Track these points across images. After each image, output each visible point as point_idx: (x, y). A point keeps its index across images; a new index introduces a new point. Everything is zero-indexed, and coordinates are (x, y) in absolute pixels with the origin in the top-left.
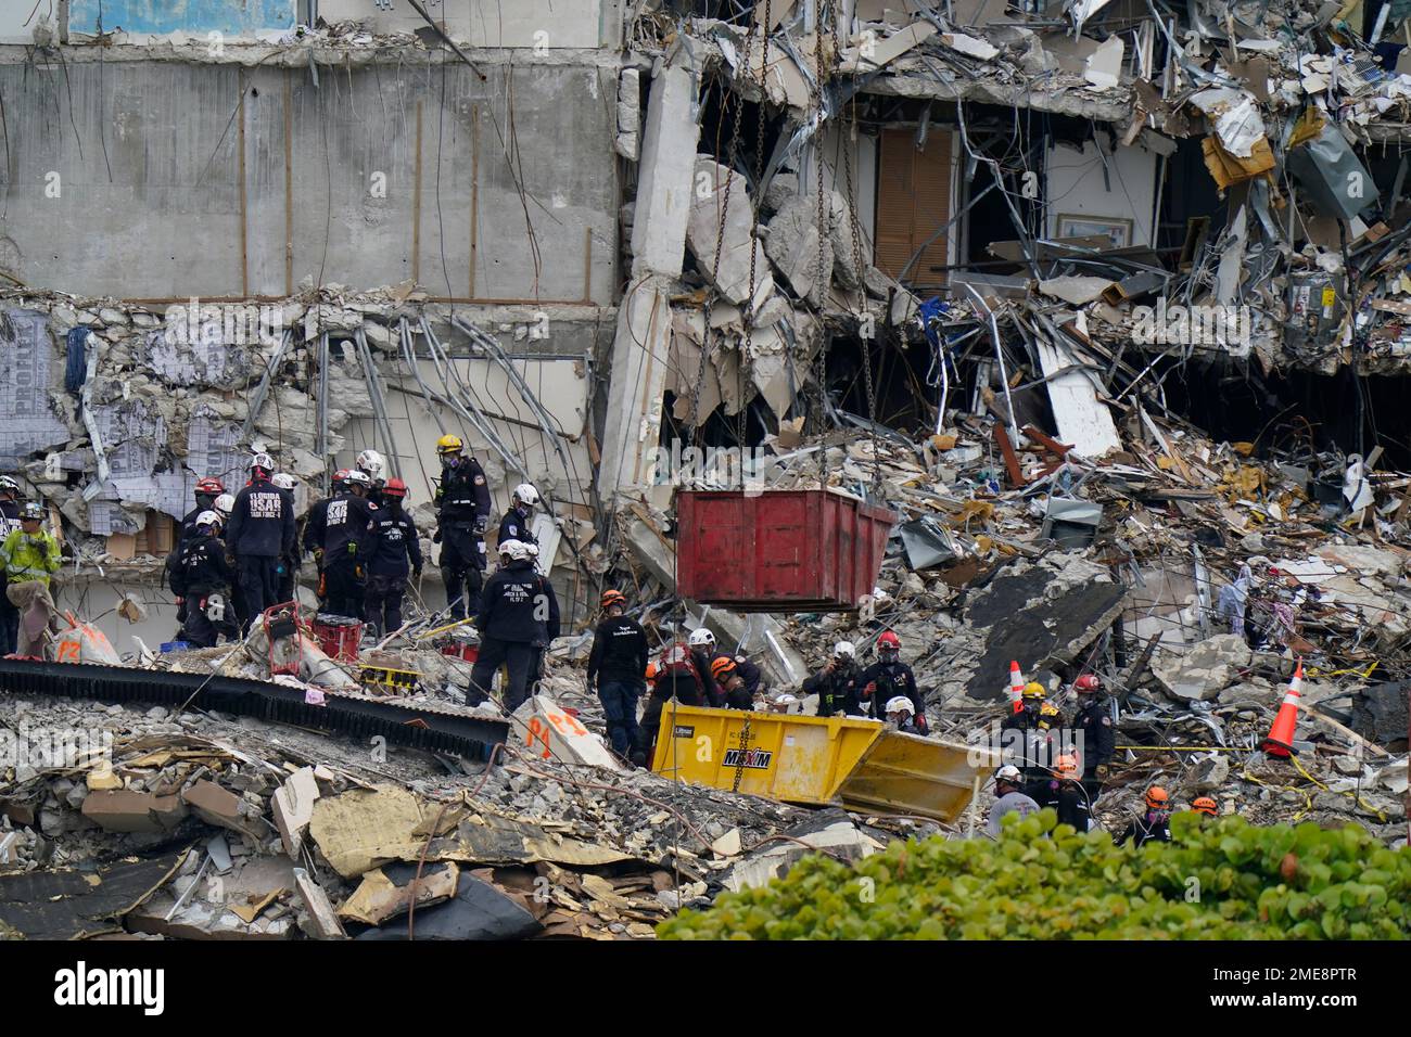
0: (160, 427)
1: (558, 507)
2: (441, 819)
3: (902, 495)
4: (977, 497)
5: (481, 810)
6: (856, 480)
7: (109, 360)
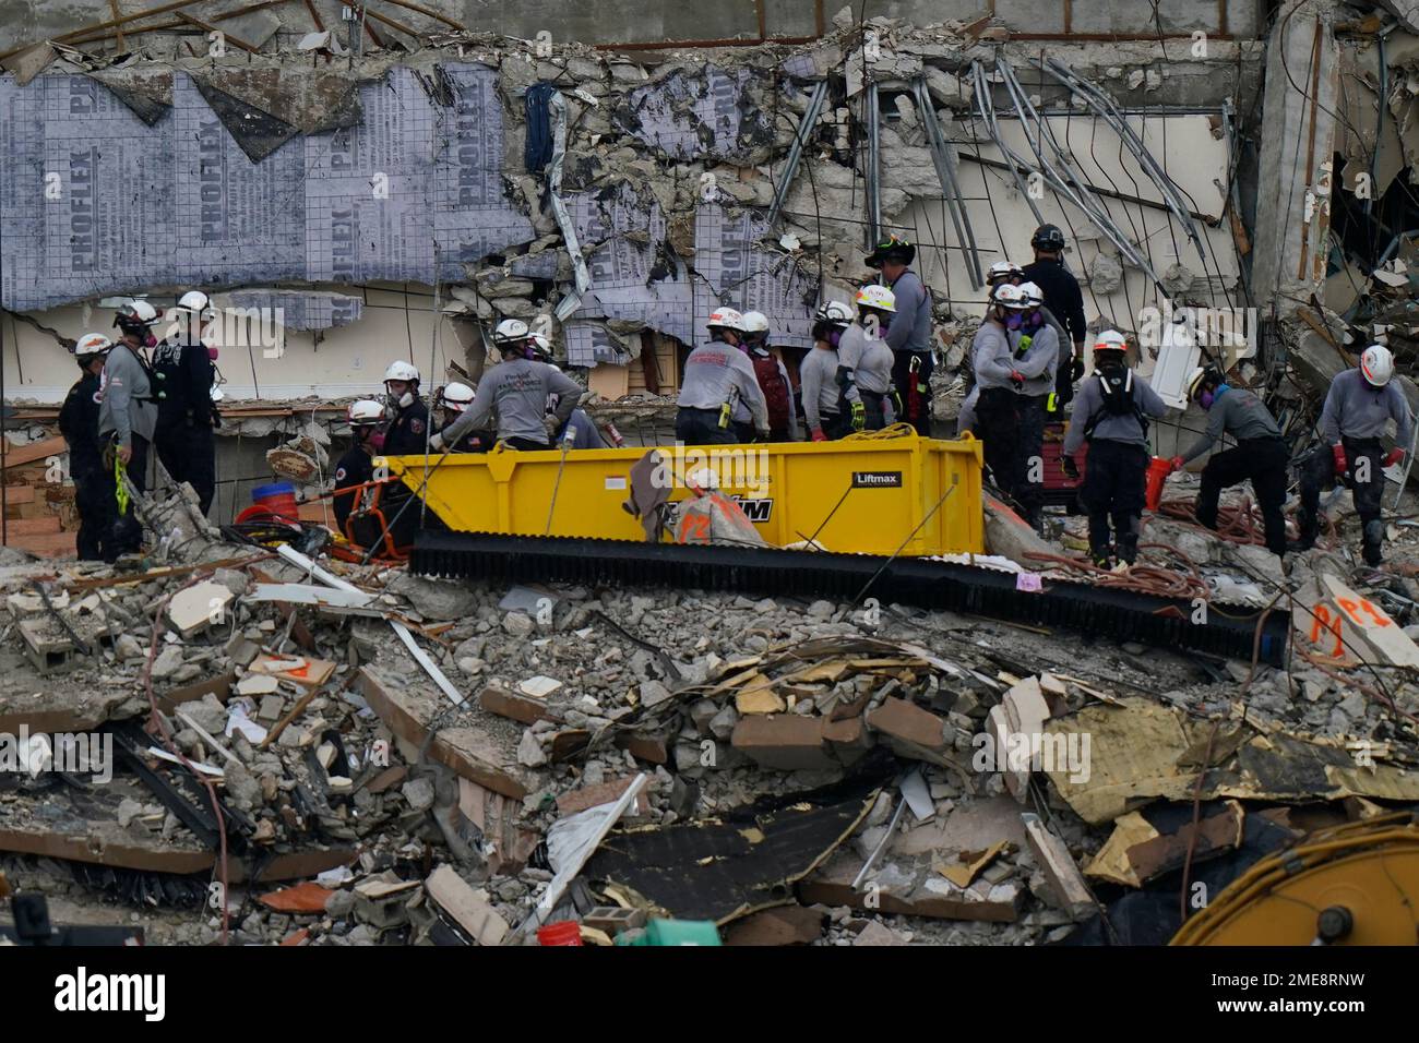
0: (656, 218)
2: (1215, 744)
5: (1266, 730)
7: (582, 128)
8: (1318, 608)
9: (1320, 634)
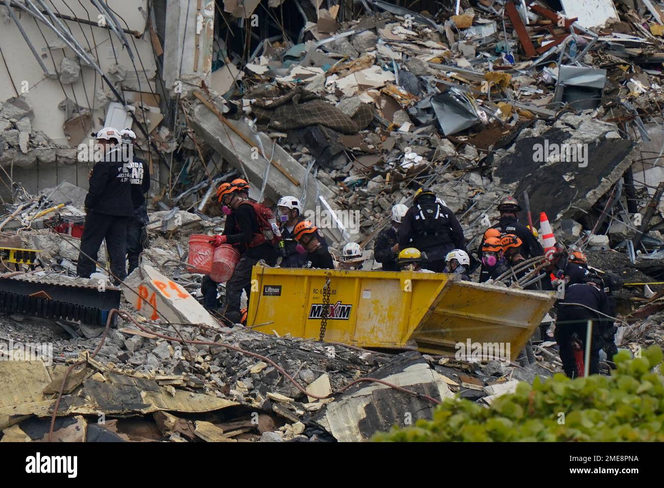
1: (128, 96)
2: (68, 378)
3: (430, 70)
4: (495, 68)
5: (103, 369)
6: (388, 59)
8: (141, 288)
9: (142, 305)
